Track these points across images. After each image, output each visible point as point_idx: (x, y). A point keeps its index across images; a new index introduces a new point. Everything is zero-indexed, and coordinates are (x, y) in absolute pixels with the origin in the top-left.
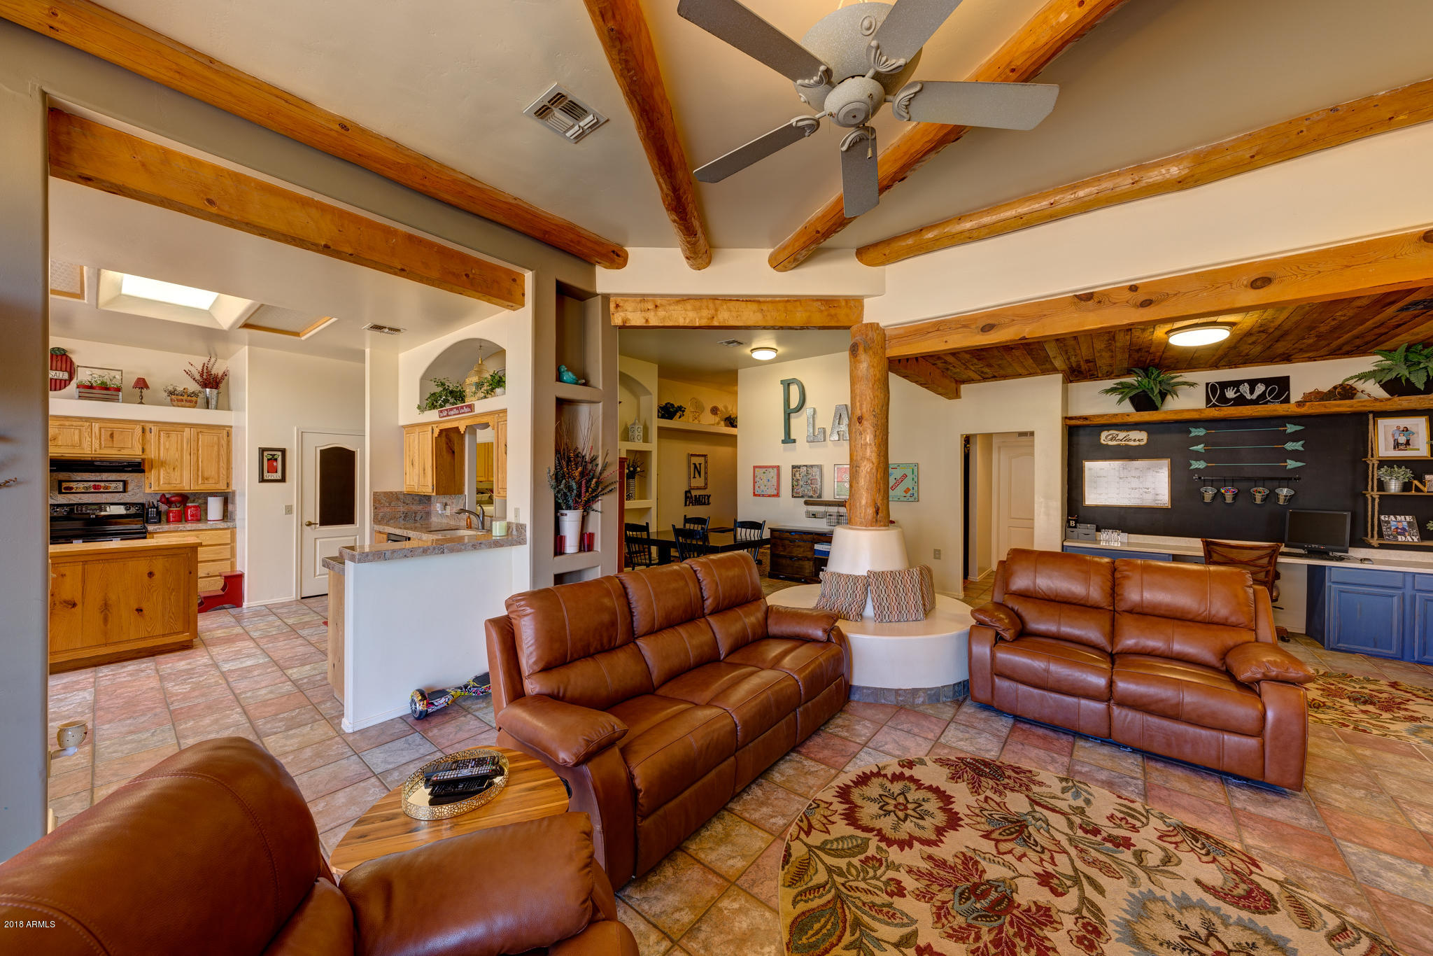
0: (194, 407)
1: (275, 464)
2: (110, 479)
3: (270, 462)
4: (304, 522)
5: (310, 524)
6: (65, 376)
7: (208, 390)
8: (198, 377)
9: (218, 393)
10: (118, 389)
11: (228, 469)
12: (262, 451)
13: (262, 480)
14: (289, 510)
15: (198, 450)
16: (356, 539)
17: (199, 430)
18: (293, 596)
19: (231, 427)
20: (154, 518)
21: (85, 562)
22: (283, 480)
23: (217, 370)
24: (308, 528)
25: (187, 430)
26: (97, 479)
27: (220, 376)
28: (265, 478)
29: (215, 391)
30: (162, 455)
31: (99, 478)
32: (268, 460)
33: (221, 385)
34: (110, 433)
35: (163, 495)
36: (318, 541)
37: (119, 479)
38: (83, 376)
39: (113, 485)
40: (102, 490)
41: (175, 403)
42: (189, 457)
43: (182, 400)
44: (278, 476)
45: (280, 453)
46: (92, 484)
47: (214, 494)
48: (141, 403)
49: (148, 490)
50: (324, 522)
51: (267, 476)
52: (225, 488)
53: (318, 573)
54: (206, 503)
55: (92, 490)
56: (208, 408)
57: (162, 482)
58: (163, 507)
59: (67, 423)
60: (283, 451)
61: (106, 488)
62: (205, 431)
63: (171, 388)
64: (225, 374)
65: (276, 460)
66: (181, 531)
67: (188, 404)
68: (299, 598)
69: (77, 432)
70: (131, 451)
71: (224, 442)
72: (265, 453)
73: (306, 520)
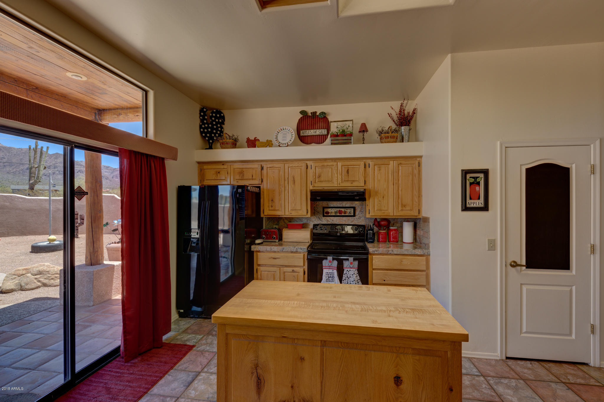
0: (396, 142)
1: (477, 188)
2: (347, 206)
3: (472, 186)
4: (509, 261)
5: (515, 265)
6: (324, 132)
7: (403, 128)
8: (396, 118)
9: (410, 130)
10: (351, 135)
11: (419, 197)
12: (465, 173)
13: (465, 208)
14: (492, 245)
15: (399, 180)
16: (571, 291)
17: (399, 162)
18: (497, 354)
19: (421, 157)
20: (371, 239)
21: (324, 344)
22: (485, 208)
23: (409, 109)
24: (513, 269)
25: (391, 162)
26: (339, 206)
27: (410, 114)
28: (468, 206)
29: (407, 128)
30: (376, 186)
31: (341, 206)
32: (471, 184)
33: (412, 122)
34: (347, 169)
35: (376, 219)
36: (524, 288)
37: (351, 206)
38: (334, 128)
39: (348, 211)
40: (343, 214)
41: (384, 140)
42: (392, 186)
43: (388, 137)
44: (480, 203)
45: (482, 175)
46: (338, 209)
47: (408, 220)
48: (363, 143)
49: (368, 216)
50: (530, 265)
51: (471, 203)
52: (417, 214)
53: (524, 330)
54: (402, 227)
55: (338, 214)
56: (403, 142)
57: (376, 209)
58: (376, 229)
59: (325, 164)
60: (486, 172)
61: (345, 212)
62: (403, 162)
63: (380, 129)
64: (415, 110)
65: (478, 184)
66: (390, 254)
67: (392, 140)
68: (504, 358)
69: (330, 170)
70: (357, 185)
71: (416, 172)
72: (468, 176)
73: (510, 260)
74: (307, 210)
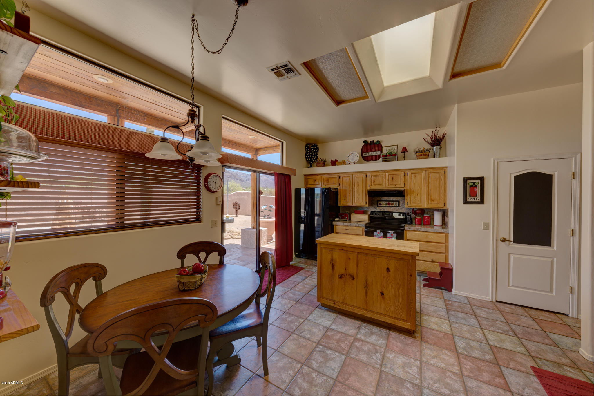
0: (428, 158)
1: (475, 189)
2: (394, 200)
3: (472, 188)
4: (499, 238)
5: (504, 240)
6: (379, 153)
7: (435, 147)
8: (430, 141)
9: (440, 148)
10: (396, 155)
11: (444, 194)
12: (466, 180)
13: (466, 202)
14: (486, 226)
15: (429, 183)
16: (552, 262)
17: (429, 171)
18: (489, 297)
19: (446, 167)
20: (409, 221)
21: (358, 253)
22: (482, 202)
23: (440, 134)
24: (503, 243)
25: (424, 172)
26: (388, 200)
27: (441, 137)
28: (468, 200)
29: (438, 147)
30: (412, 187)
31: (390, 200)
32: (470, 186)
33: (442, 143)
34: (392, 177)
35: (413, 209)
36: (512, 257)
37: (397, 200)
38: (385, 151)
39: (395, 203)
40: (391, 205)
41: (419, 157)
42: (424, 187)
43: (421, 155)
44: (478, 198)
45: (479, 181)
46: (388, 202)
47: (438, 210)
48: (404, 160)
49: (406, 206)
50: (517, 240)
52: (443, 206)
53: (511, 284)
54: (433, 215)
55: (388, 205)
56: (435, 157)
57: (412, 202)
58: (413, 216)
59: (378, 174)
60: (482, 179)
61: (392, 204)
62: (433, 171)
63: (417, 150)
64: (444, 136)
65: (476, 186)
66: (419, 231)
67: (425, 157)
68: (494, 301)
69: (381, 177)
70: (399, 186)
71: (442, 177)
72: (468, 182)
73: (501, 236)
74: (366, 202)
